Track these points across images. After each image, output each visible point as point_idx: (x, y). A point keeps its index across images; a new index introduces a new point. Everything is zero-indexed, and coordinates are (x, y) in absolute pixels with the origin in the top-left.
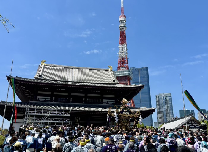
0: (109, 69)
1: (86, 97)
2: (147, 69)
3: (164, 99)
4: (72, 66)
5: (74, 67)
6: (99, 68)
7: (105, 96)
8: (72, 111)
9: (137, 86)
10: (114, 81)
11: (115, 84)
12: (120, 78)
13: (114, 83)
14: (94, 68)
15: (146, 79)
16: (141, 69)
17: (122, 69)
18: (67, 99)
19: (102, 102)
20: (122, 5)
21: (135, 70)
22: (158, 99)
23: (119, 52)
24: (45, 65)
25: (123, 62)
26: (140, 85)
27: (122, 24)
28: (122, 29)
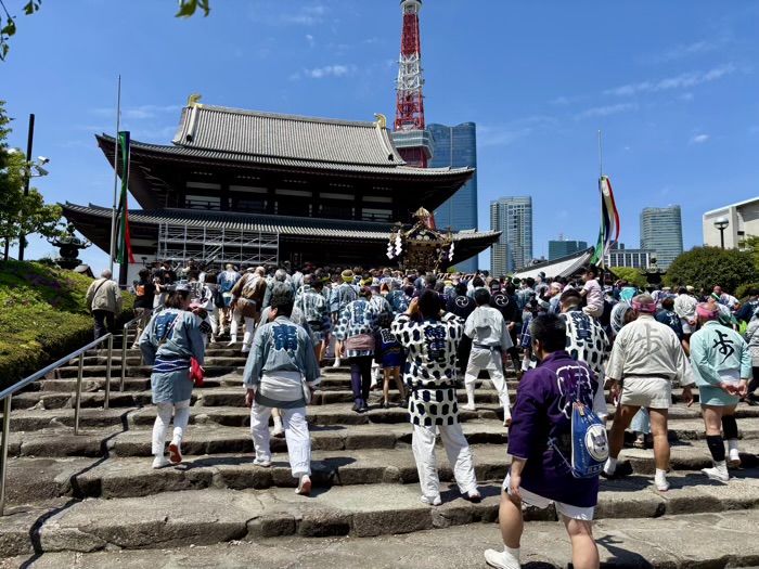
0: (378, 124)
1: (316, 200)
2: (472, 128)
3: (511, 213)
4: (275, 114)
5: (280, 115)
6: (350, 121)
7: (366, 199)
8: (281, 235)
9: (455, 171)
10: (391, 157)
11: (394, 166)
12: (409, 154)
13: (391, 162)
14: (336, 120)
16: (455, 130)
17: (405, 127)
18: (266, 203)
19: (359, 216)
21: (439, 132)
22: (497, 212)
23: (400, 76)
24: (199, 109)
25: (409, 108)
26: (464, 170)
28: (410, 6)
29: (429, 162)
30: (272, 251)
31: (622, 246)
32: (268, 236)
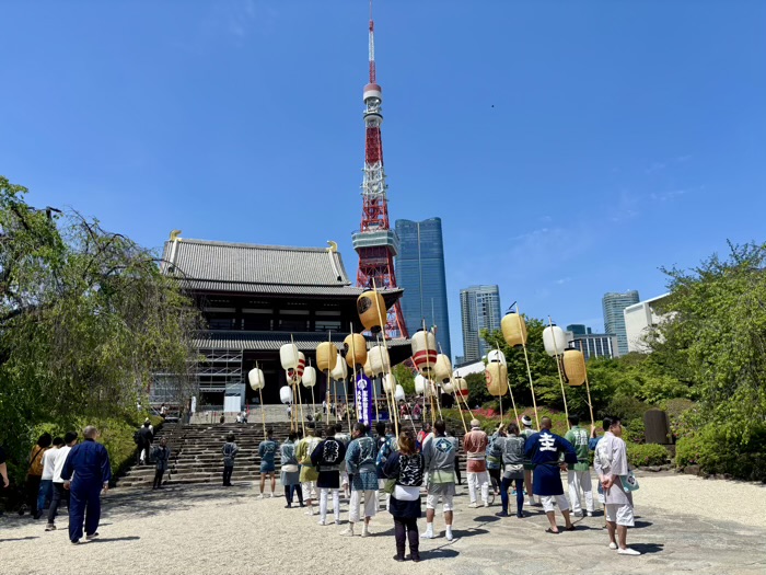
1: (276, 316)
2: (438, 223)
3: (479, 301)
8: (245, 350)
15: (436, 250)
16: (422, 225)
17: (370, 228)
18: (234, 321)
20: (371, 58)
21: (407, 226)
22: (467, 300)
23: (365, 182)
24: (179, 242)
25: (374, 211)
27: (372, 108)
28: (373, 121)
30: (237, 365)
31: (589, 329)
32: (234, 352)
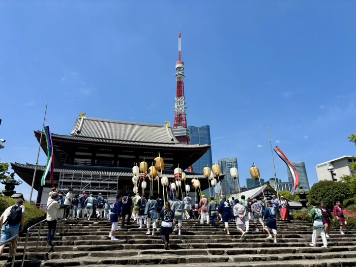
0: (166, 126)
1: (137, 160)
2: (208, 128)
3: (228, 165)
4: (119, 121)
6: (153, 124)
9: (202, 146)
10: (172, 140)
11: (174, 144)
12: (181, 139)
13: (172, 142)
16: (200, 128)
17: (178, 127)
18: (113, 162)
20: (180, 49)
21: (193, 129)
22: (222, 165)
23: (176, 106)
24: (84, 119)
25: (180, 119)
26: (206, 145)
27: (180, 72)
28: (180, 78)
29: (189, 142)
30: (115, 185)
31: (280, 180)
32: (113, 177)
